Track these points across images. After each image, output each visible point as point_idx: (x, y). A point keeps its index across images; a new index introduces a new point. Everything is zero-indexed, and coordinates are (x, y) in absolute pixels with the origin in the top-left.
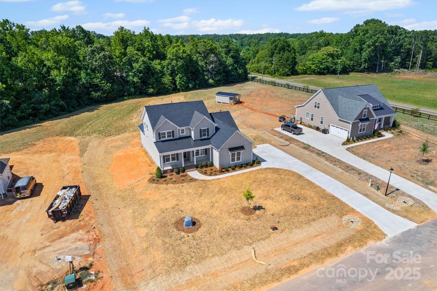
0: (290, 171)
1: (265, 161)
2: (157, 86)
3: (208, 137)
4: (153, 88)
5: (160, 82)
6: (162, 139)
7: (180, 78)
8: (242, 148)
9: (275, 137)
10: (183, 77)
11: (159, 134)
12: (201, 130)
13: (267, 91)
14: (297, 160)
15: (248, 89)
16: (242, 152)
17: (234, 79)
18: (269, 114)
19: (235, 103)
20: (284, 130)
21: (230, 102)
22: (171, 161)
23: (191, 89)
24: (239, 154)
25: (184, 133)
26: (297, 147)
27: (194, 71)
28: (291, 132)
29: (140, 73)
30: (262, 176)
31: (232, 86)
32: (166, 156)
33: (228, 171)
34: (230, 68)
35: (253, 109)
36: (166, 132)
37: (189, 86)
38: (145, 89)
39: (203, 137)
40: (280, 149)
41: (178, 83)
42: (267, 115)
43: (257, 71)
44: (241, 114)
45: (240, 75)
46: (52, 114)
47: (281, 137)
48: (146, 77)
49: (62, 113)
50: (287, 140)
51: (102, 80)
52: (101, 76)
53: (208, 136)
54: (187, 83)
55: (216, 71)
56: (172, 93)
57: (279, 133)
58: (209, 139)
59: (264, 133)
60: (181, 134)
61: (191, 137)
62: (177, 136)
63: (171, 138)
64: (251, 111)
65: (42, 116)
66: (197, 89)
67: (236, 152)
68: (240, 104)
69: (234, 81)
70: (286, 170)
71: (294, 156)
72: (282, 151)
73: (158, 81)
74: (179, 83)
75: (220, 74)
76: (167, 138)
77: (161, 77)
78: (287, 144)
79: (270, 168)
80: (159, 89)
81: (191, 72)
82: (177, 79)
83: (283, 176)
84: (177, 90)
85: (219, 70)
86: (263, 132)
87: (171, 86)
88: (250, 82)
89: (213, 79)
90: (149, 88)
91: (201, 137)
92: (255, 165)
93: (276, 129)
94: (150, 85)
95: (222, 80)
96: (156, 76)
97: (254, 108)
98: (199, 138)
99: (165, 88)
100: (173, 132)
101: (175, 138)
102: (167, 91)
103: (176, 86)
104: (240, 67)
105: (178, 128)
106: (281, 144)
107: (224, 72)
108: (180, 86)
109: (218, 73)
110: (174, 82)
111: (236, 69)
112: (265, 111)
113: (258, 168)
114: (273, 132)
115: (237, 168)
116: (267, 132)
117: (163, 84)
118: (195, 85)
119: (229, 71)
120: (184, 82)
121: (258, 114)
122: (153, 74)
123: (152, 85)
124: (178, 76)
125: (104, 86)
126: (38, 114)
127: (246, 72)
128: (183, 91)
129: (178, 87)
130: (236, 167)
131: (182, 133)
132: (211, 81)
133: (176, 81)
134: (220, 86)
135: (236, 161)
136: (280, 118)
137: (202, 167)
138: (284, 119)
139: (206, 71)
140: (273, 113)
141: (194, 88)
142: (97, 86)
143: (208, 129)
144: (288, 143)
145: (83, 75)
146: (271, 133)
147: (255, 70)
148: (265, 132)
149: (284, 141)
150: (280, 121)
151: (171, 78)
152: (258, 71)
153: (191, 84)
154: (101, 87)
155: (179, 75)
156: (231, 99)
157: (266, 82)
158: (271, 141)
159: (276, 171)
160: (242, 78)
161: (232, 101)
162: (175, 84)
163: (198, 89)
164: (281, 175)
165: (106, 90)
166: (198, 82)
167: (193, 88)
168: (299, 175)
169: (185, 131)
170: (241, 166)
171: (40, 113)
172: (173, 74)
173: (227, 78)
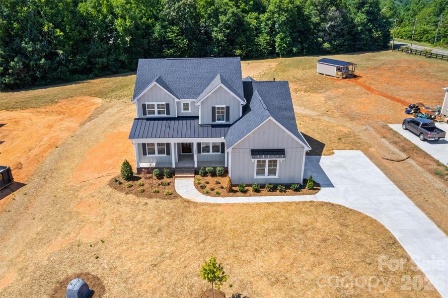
0: (373, 222)
1: (330, 185)
2: (247, 47)
3: (228, 123)
4: (241, 49)
5: (252, 41)
6: (148, 116)
7: (282, 39)
8: (281, 152)
9: (383, 140)
10: (285, 37)
11: (144, 106)
12: (214, 108)
13: (412, 64)
14: (405, 198)
15: (381, 60)
16: (280, 160)
17: (365, 45)
18: (393, 99)
19: (344, 76)
20: (406, 129)
21: (337, 74)
22: (157, 155)
23: (295, 55)
24: (273, 164)
25: (187, 109)
26: (419, 168)
27: (303, 29)
28: (419, 136)
29: (227, 29)
30: (303, 219)
31: (358, 54)
32: (149, 144)
33: (245, 192)
34: (359, 28)
35: (369, 89)
36: (156, 104)
37: (292, 50)
38: (232, 50)
39: (218, 122)
40: (379, 165)
41: (277, 45)
42: (389, 100)
43: (409, 38)
44: (343, 94)
45: (375, 40)
46: (109, 70)
47: (395, 143)
48: (235, 34)
49: (122, 70)
50: (404, 150)
51: (179, 35)
52: (178, 30)
53: (228, 120)
54: (290, 45)
55: (337, 32)
56: (267, 58)
57: (395, 133)
58: (229, 126)
59: (366, 130)
60: (183, 111)
61: (197, 118)
62: (174, 113)
63: (165, 115)
64: (364, 90)
65: (96, 72)
66: (304, 55)
67: (267, 160)
68: (352, 79)
69: (364, 48)
70: (367, 217)
71: (402, 188)
72: (382, 170)
73: (250, 40)
74: (279, 45)
75: (343, 36)
76: (156, 115)
77: (257, 36)
78: (400, 158)
79: (333, 205)
80: (250, 51)
81: (299, 31)
82: (278, 39)
83: (348, 232)
84: (275, 55)
85: (342, 30)
86: (365, 127)
87: (266, 49)
88: (390, 51)
89: (330, 43)
90: (235, 49)
91: (214, 120)
92: (306, 190)
93: (391, 126)
94: (238, 44)
95: (344, 45)
96: (248, 34)
97: (373, 87)
98: (211, 122)
99: (257, 50)
100: (168, 105)
101: (171, 115)
102: (260, 55)
103: (274, 49)
104: (377, 28)
105: (177, 100)
106: (389, 157)
107: (349, 33)
108: (280, 49)
109: (340, 35)
110: (272, 44)
111: (370, 31)
112: (389, 94)
113: (308, 198)
114: (383, 130)
115: (265, 191)
116: (371, 129)
117: (258, 45)
118: (302, 49)
119: (357, 33)
120: (286, 44)
121: (374, 97)
122: (244, 31)
123: (241, 46)
124: (278, 36)
125: (180, 43)
126: (93, 69)
127: (387, 37)
128: (284, 56)
129: (277, 51)
130: (263, 186)
131: (185, 109)
132: (326, 45)
133: (275, 42)
134: (339, 54)
135: (266, 176)
136: (411, 107)
137: (205, 174)
138: (417, 110)
139: (322, 31)
140: (403, 99)
141: (300, 54)
142: (171, 41)
143: (228, 108)
144: (403, 155)
145: (158, 27)
146: (378, 132)
147: (406, 35)
148: (369, 128)
149: (398, 151)
150: (408, 112)
151: (268, 38)
152: (411, 37)
153: (295, 47)
154: (175, 43)
155: (281, 34)
156: (339, 69)
157: (417, 52)
158: (370, 147)
159: (341, 213)
160: (378, 45)
161: (340, 73)
162: (273, 46)
163: (306, 55)
164: (346, 226)
165: (181, 48)
166: (306, 46)
167: (298, 52)
168: (392, 237)
169: (190, 107)
170: (274, 188)
171: (96, 68)
172: (272, 32)
173: (353, 43)
